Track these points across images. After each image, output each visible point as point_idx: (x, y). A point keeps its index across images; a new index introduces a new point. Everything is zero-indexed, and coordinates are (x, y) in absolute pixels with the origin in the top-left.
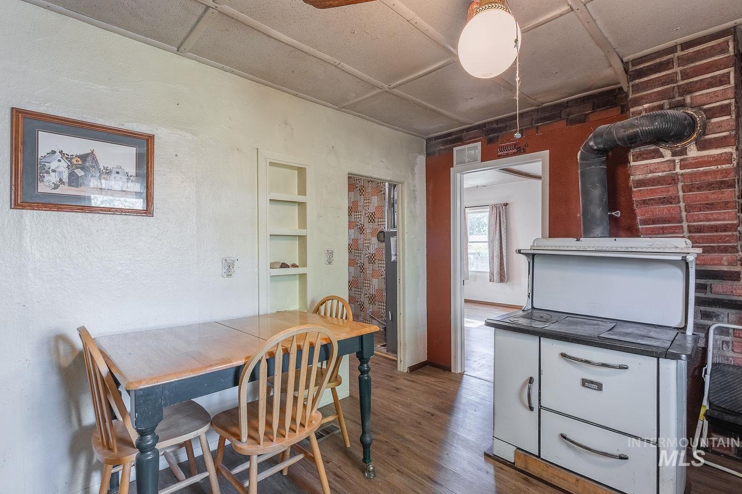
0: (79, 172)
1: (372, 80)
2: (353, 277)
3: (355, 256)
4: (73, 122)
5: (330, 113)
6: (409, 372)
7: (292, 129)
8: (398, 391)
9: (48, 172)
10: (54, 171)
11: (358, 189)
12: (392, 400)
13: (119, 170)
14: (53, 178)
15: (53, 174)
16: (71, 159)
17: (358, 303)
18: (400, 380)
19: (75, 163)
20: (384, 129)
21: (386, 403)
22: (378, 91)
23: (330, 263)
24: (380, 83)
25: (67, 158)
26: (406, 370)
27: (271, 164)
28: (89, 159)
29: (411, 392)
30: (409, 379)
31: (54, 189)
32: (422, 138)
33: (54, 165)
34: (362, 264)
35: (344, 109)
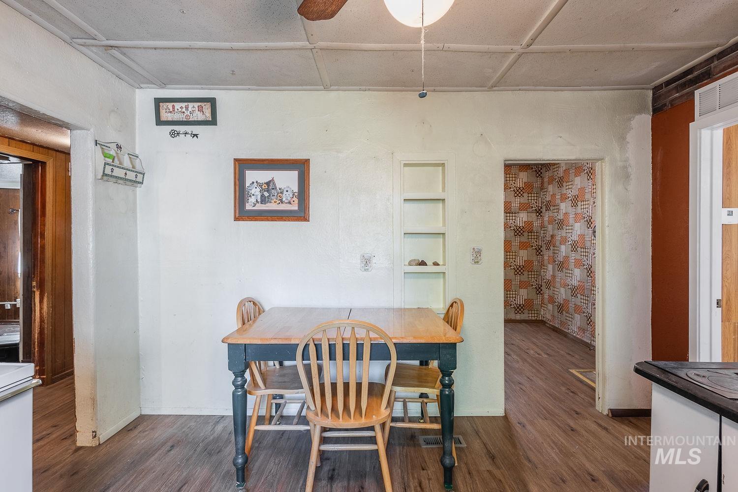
0: (266, 194)
1: (493, 48)
2: (579, 281)
3: (581, 255)
4: (263, 161)
5: (480, 97)
6: (610, 415)
7: (431, 126)
8: (570, 433)
9: (250, 196)
10: (253, 195)
11: (585, 172)
12: (552, 440)
13: (288, 189)
14: (252, 200)
15: (252, 197)
16: (262, 185)
17: (585, 314)
18: (587, 421)
19: (264, 188)
20: (567, 95)
21: (540, 440)
22: (512, 57)
23: (477, 263)
24: (508, 47)
25: (260, 185)
26: (606, 412)
27: (406, 165)
28: (271, 184)
29: (588, 441)
30: (603, 424)
31: (254, 206)
32: (643, 89)
33: (253, 192)
34: (590, 267)
35: (495, 88)
